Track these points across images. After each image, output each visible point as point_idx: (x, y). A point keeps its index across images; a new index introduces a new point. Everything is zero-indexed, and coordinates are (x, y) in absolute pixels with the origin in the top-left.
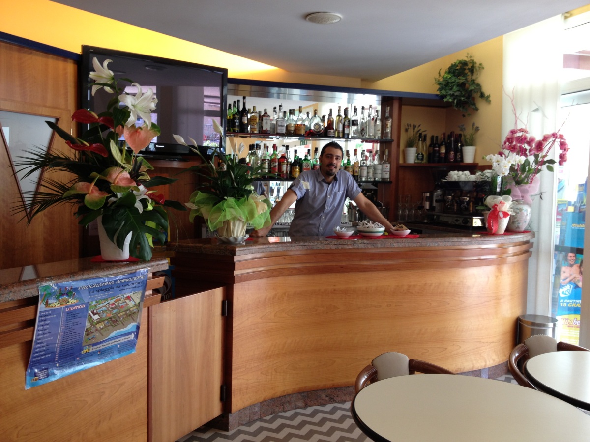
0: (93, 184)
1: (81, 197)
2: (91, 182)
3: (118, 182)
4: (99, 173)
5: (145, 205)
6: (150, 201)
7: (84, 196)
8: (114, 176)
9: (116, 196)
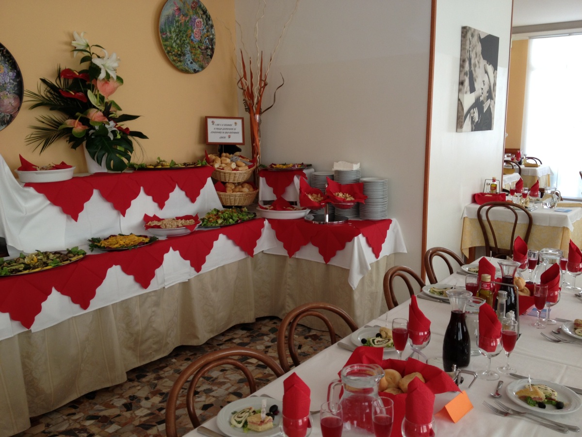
0: (77, 120)
1: (70, 130)
2: (76, 119)
3: (94, 119)
4: (82, 113)
5: (115, 135)
6: (119, 132)
7: (71, 129)
8: (91, 115)
9: (94, 129)
